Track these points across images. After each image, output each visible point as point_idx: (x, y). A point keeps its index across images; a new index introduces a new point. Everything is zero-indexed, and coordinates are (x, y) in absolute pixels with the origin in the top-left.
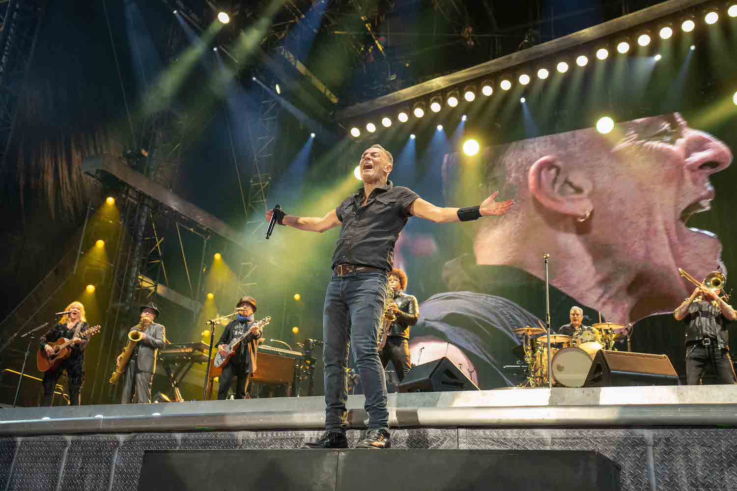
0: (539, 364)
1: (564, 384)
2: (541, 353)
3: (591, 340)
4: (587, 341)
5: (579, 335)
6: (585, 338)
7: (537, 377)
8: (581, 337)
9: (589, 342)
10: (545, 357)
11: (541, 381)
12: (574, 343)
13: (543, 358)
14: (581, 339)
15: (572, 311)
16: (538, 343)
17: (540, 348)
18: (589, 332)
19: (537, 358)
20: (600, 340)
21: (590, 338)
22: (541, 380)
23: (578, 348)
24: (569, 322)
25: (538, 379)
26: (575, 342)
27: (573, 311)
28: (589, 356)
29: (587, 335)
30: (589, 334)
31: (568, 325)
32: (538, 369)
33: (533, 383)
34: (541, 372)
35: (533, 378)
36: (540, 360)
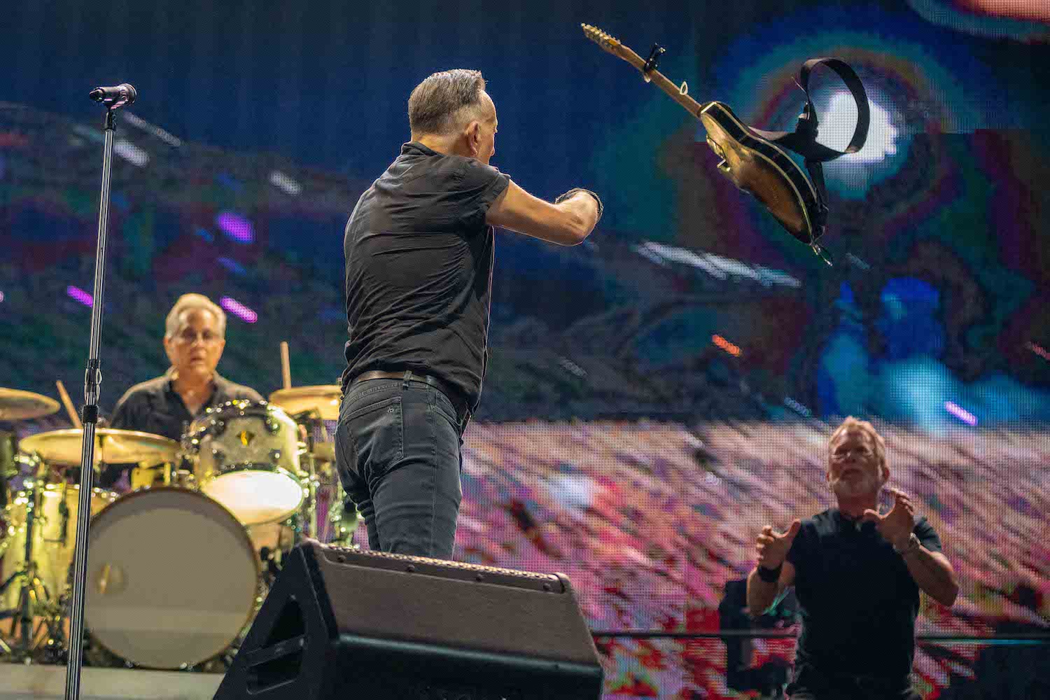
0: (21, 554)
1: (121, 653)
2: (32, 504)
3: (262, 460)
4: (239, 468)
5: (207, 438)
6: (235, 452)
7: (6, 614)
8: (217, 448)
9: (246, 472)
10: (49, 526)
11: (18, 634)
12: (186, 472)
13: (37, 530)
14: (219, 457)
15: (177, 318)
16: (24, 460)
17: (29, 484)
18: (256, 426)
19: (11, 530)
20: (296, 463)
21: (256, 452)
22: (19, 626)
23: (199, 494)
24: (161, 365)
26: (187, 465)
27: (183, 317)
28: (240, 532)
29: (245, 441)
30: (251, 437)
31: (156, 384)
34: (24, 593)
36: (22, 539)
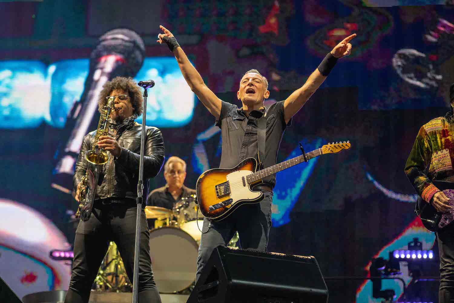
6: (192, 214)
7: (109, 274)
8: (186, 212)
11: (114, 281)
12: (174, 221)
14: (187, 216)
15: (169, 166)
22: (114, 279)
25: (109, 278)
26: (175, 219)
27: (171, 165)
29: (196, 210)
31: (162, 189)
32: (111, 262)
33: (101, 284)
35: (102, 275)
